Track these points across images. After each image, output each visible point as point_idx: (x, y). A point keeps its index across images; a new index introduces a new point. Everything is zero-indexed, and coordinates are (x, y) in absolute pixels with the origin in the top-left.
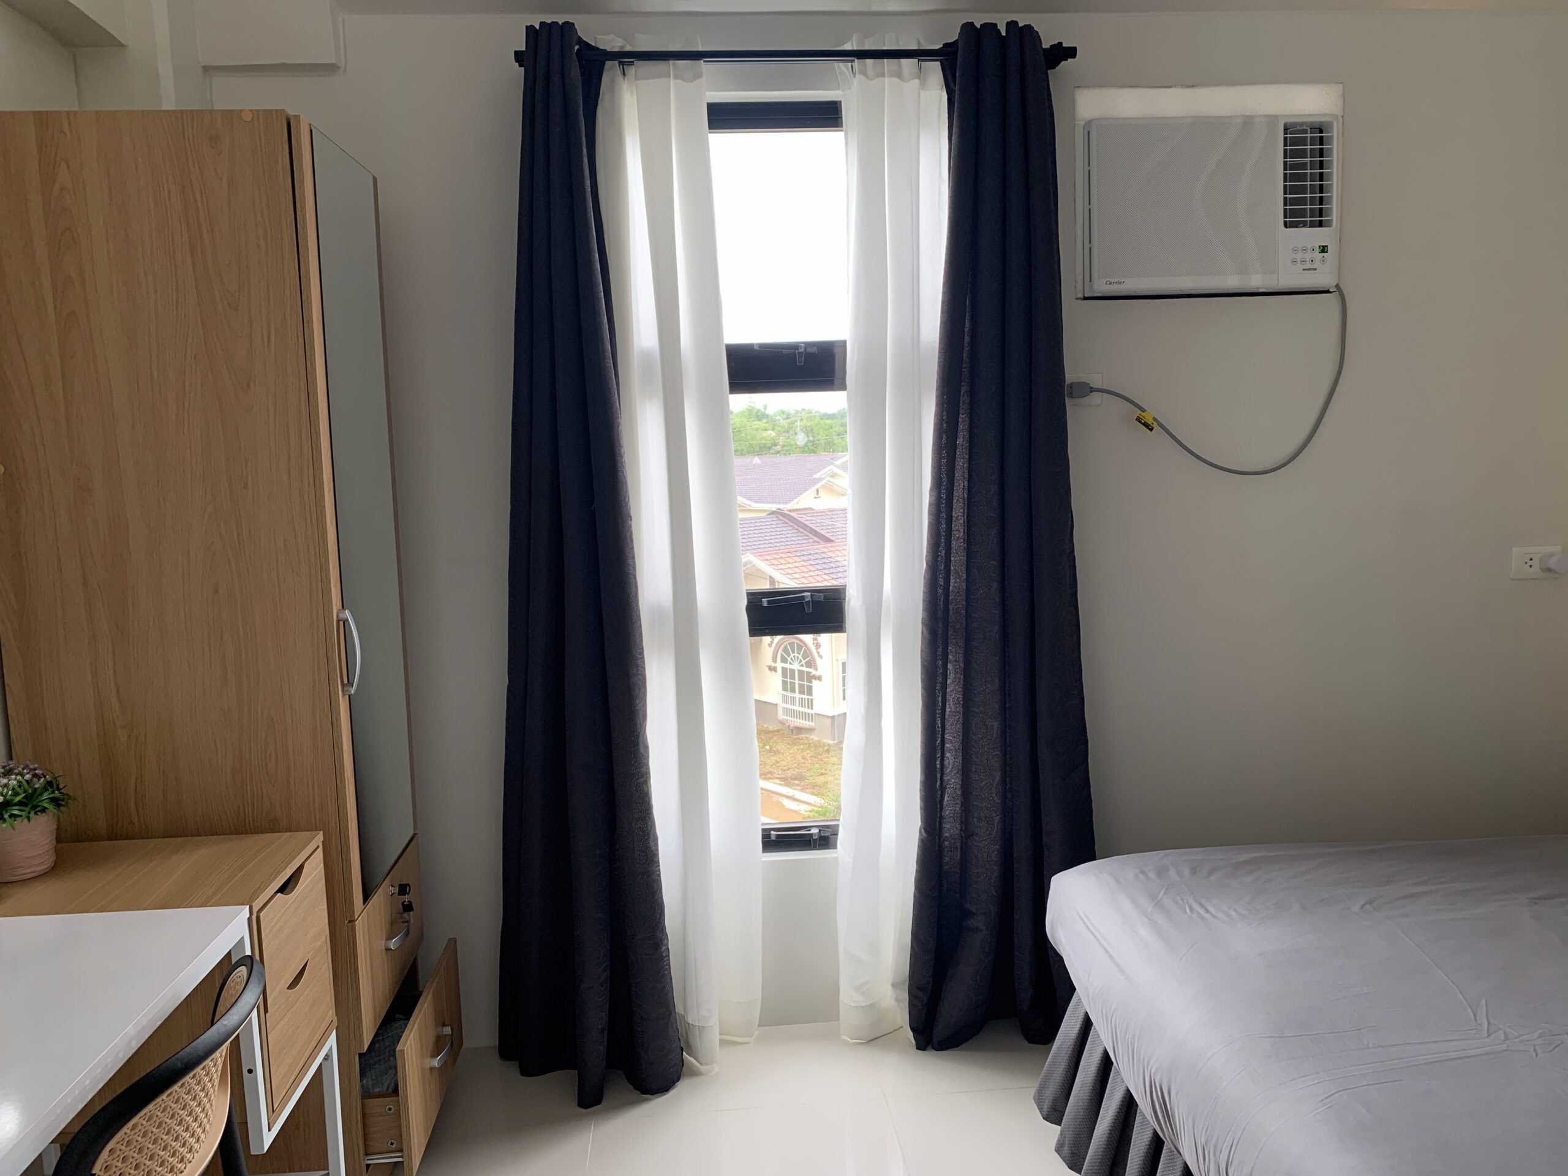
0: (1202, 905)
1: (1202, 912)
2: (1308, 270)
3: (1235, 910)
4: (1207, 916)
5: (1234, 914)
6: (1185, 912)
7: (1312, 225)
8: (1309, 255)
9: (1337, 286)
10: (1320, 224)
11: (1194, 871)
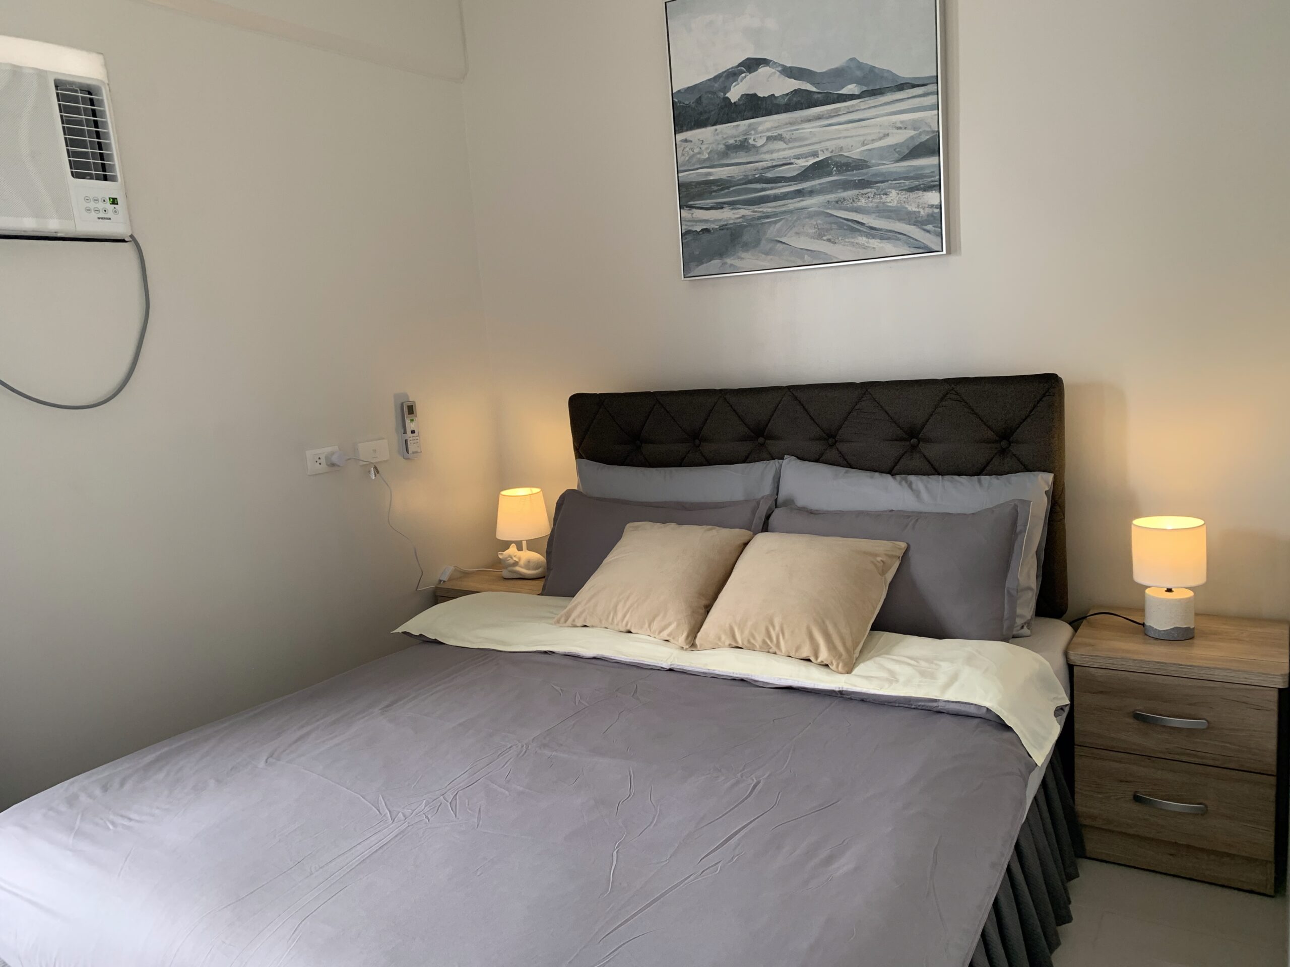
0: (122, 816)
1: (126, 822)
2: (102, 218)
3: (158, 808)
4: (131, 824)
5: (157, 812)
6: (108, 828)
7: (98, 178)
8: (101, 205)
9: (132, 236)
10: (105, 178)
11: (105, 788)
